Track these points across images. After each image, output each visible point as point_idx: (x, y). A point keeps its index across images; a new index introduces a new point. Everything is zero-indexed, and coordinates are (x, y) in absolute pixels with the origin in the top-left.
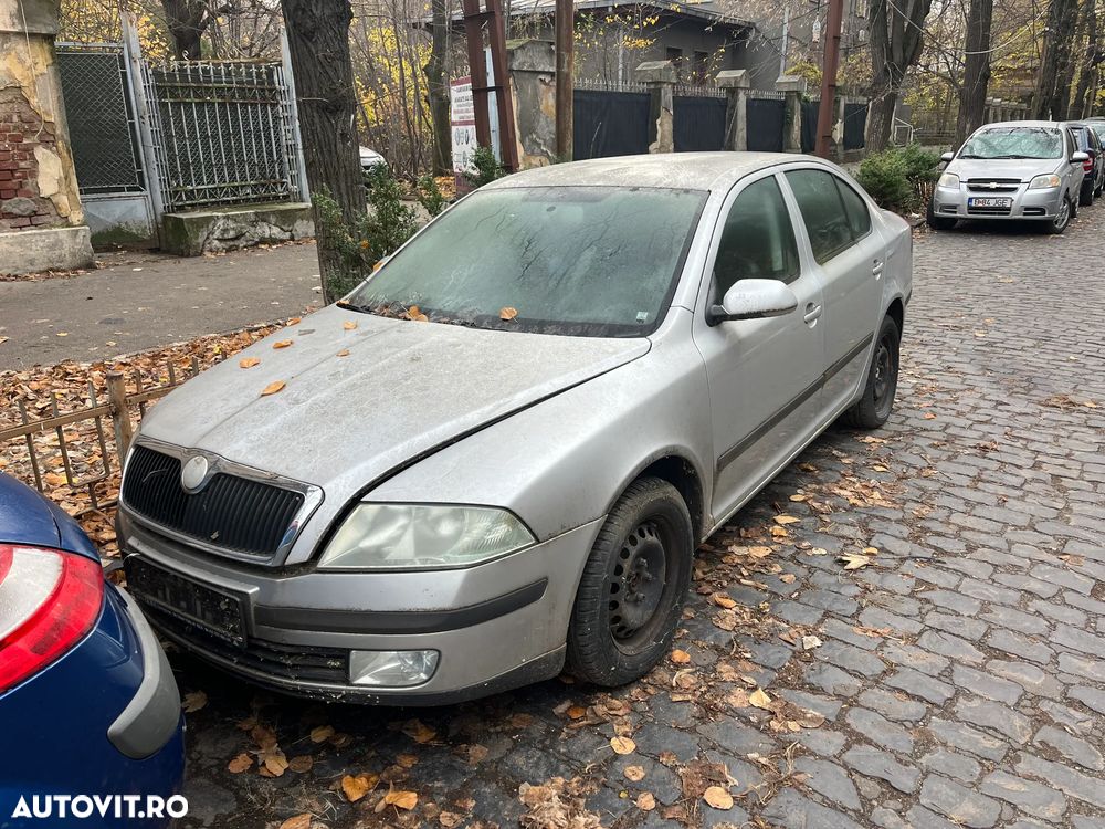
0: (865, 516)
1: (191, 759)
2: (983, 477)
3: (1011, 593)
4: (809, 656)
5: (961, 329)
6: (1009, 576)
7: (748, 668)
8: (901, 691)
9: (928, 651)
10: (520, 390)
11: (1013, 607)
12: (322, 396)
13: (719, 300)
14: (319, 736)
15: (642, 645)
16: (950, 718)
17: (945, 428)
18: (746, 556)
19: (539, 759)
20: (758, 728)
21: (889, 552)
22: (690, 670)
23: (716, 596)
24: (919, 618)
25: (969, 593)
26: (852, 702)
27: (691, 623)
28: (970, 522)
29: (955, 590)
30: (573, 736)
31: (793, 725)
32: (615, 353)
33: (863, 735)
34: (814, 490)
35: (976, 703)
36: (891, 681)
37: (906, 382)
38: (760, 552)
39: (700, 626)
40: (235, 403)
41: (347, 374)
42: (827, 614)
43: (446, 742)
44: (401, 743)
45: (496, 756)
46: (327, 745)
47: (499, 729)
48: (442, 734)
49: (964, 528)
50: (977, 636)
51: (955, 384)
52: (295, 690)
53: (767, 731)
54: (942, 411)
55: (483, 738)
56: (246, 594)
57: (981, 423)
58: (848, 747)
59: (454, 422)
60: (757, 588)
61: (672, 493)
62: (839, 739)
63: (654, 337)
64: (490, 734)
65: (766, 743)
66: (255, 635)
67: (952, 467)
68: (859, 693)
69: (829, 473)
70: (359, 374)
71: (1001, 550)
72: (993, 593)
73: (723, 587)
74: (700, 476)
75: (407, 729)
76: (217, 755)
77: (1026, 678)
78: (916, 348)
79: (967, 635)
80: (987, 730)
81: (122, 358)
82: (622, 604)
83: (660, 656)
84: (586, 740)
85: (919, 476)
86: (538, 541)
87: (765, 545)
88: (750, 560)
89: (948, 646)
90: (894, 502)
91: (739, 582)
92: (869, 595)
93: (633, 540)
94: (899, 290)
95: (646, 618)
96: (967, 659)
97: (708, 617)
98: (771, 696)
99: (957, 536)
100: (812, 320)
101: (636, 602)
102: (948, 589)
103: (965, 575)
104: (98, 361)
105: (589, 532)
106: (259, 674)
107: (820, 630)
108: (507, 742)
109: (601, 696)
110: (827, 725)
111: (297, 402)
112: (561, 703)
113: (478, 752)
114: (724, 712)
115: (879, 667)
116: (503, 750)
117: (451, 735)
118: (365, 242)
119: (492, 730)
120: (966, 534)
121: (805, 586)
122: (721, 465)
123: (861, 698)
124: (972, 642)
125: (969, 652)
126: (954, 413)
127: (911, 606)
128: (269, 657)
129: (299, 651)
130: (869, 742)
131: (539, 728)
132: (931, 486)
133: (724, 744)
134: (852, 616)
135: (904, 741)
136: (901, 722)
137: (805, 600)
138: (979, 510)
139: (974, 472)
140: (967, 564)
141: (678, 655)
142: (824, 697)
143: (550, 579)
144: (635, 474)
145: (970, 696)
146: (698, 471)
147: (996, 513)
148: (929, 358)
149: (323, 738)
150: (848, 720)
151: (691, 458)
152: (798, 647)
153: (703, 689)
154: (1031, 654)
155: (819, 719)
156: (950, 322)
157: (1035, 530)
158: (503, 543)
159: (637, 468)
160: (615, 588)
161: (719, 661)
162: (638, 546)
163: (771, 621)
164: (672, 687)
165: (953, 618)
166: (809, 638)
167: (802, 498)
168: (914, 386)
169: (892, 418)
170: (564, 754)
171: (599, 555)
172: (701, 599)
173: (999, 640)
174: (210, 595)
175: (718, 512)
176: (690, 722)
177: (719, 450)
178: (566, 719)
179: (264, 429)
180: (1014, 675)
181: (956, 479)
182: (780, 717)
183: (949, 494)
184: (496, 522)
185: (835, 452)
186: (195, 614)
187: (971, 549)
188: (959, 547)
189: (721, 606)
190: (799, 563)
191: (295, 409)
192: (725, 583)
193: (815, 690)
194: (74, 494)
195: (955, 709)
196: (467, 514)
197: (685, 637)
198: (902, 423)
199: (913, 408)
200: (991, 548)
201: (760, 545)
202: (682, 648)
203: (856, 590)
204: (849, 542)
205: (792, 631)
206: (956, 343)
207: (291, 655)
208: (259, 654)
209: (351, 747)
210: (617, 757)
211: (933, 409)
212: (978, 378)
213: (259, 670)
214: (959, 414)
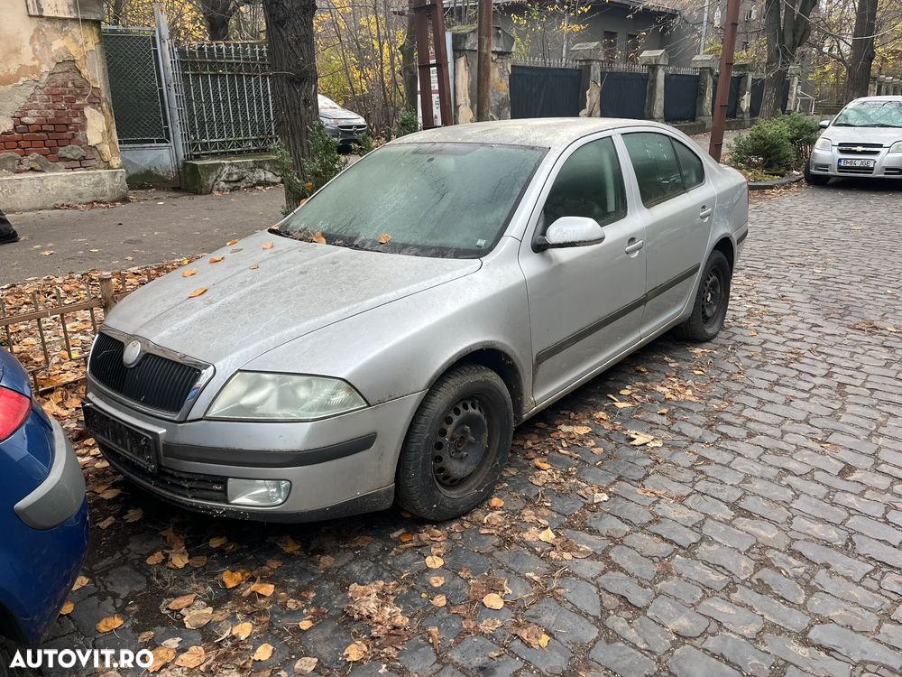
0: (674, 408)
1: (122, 553)
2: (780, 382)
3: (771, 470)
4: (594, 508)
5: (805, 265)
6: (774, 457)
7: (546, 514)
8: (658, 535)
9: (690, 509)
10: (371, 298)
11: (769, 480)
13: (544, 233)
14: (215, 543)
15: (465, 492)
16: (691, 557)
17: (763, 343)
18: (570, 433)
19: (371, 568)
20: (539, 556)
21: (684, 435)
22: (500, 512)
23: (537, 462)
24: (691, 485)
25: (737, 468)
26: (616, 541)
27: (513, 479)
28: (759, 416)
29: (727, 466)
30: (400, 554)
31: (567, 556)
32: (452, 270)
33: (618, 565)
34: (641, 387)
35: (716, 547)
36: (653, 528)
37: (738, 304)
38: (582, 430)
39: (518, 482)
40: (171, 302)
41: (251, 283)
42: (620, 478)
43: (307, 553)
44: (273, 551)
45: (340, 564)
46: (220, 550)
47: (347, 546)
48: (305, 548)
49: (750, 420)
50: (732, 500)
51: (781, 307)
52: (191, 506)
53: (546, 558)
54: (765, 331)
55: (334, 552)
56: (156, 434)
57: (794, 340)
58: (604, 572)
60: (571, 457)
61: (494, 378)
62: (599, 566)
63: (486, 259)
64: (339, 549)
65: (543, 567)
66: (164, 465)
67: (758, 374)
68: (626, 535)
69: (656, 374)
70: (259, 283)
71: (775, 437)
72: (757, 469)
73: (545, 455)
74: (519, 366)
75: (281, 542)
76: (141, 552)
77: (762, 533)
78: (761, 280)
79: (724, 499)
80: (717, 567)
81: (135, 269)
82: (446, 456)
83: (481, 501)
84: (409, 557)
85: (728, 379)
86: (369, 406)
87: (588, 425)
88: (572, 436)
89: (707, 505)
90: (701, 398)
91: (558, 451)
92: (657, 466)
93: (457, 412)
94: (730, 232)
95: (469, 471)
96: (720, 515)
97: (526, 475)
98: (558, 535)
99: (743, 426)
100: (633, 251)
101: (461, 459)
102: (722, 465)
103: (739, 455)
104: (117, 271)
105: (412, 402)
106: (167, 493)
107: (611, 490)
108: (350, 555)
109: (427, 526)
110: (593, 556)
111: (211, 302)
112: (398, 530)
113: (327, 561)
114: (518, 544)
115: (646, 517)
116: (346, 560)
117: (312, 548)
118: (310, 184)
119: (341, 546)
120: (751, 425)
121: (609, 456)
122: (540, 359)
123: (626, 540)
124: (727, 504)
125: (722, 510)
126: (774, 332)
127: (688, 476)
128: (175, 482)
129: (192, 477)
130: (621, 570)
131: (376, 547)
132: (735, 387)
133: (511, 565)
134: (639, 481)
135: (650, 570)
136: (651, 558)
137: (606, 467)
138: (767, 407)
139: (774, 377)
140: (742, 447)
141: (495, 501)
142: (597, 537)
143: (378, 435)
144: (454, 360)
145: (711, 542)
146: (515, 361)
147: (782, 410)
148: (769, 288)
149: (218, 545)
150: (611, 554)
151: (508, 351)
152: (589, 501)
153: (506, 527)
154: (774, 515)
155: (588, 552)
156: (797, 260)
157: (809, 424)
158: (343, 404)
159: (455, 355)
160: (439, 446)
161: (525, 507)
162: (461, 416)
163: (574, 481)
164: (484, 524)
165: (718, 486)
166: (600, 495)
167: (629, 393)
168: (749, 310)
169: (722, 334)
170: (389, 566)
171: (423, 420)
172: (525, 462)
173: (750, 504)
174: (134, 434)
175: (540, 396)
176: (489, 549)
177: (538, 347)
178: (398, 542)
179: (183, 322)
180: (753, 529)
181: (758, 383)
182: (559, 548)
183: (748, 394)
184: (338, 388)
185: (666, 358)
186: (127, 449)
187: (751, 435)
188: (743, 433)
189: (538, 468)
190: (611, 440)
191: (209, 308)
192: (547, 452)
193: (592, 532)
194: (78, 367)
195: (696, 551)
197: (505, 489)
198: (728, 339)
199: (742, 327)
200: (767, 435)
201: (584, 425)
202: (500, 497)
203: (648, 462)
204: (656, 426)
205: (588, 489)
206: (796, 277)
207: (189, 480)
208: (167, 479)
209: (238, 552)
210: (428, 569)
211: (758, 328)
212: (804, 305)
213: (167, 490)
214: (778, 333)
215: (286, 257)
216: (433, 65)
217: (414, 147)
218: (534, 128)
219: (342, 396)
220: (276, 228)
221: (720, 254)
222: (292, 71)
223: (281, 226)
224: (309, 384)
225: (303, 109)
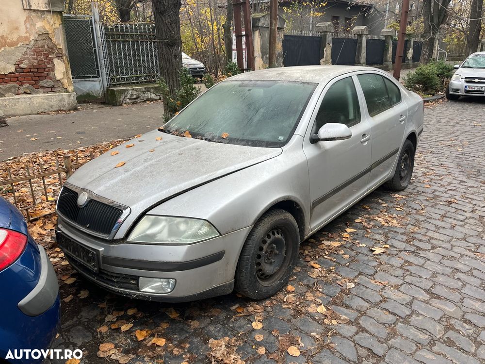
0: (387, 230)
1: (77, 318)
2: (447, 215)
3: (448, 269)
4: (348, 292)
5: (452, 146)
6: (449, 261)
7: (320, 296)
8: (386, 310)
9: (403, 293)
10: (220, 169)
11: (447, 275)
12: (138, 168)
13: (317, 133)
14: (131, 312)
15: (273, 282)
16: (407, 324)
17: (434, 192)
18: (329, 246)
19: (220, 328)
20: (318, 322)
21: (395, 247)
22: (293, 294)
23: (312, 263)
24: (402, 278)
25: (428, 268)
26: (363, 313)
27: (299, 274)
28: (436, 235)
29: (422, 266)
30: (237, 320)
31: (334, 322)
32: (266, 154)
33: (365, 328)
34: (367, 218)
35: (421, 318)
36: (383, 305)
37: (418, 169)
38: (336, 244)
39: (302, 276)
40: (105, 170)
41: (151, 159)
42: (360, 274)
43: (183, 319)
44: (164, 317)
45: (202, 326)
46: (134, 316)
47: (206, 314)
48: (182, 315)
49: (432, 238)
50: (428, 288)
51: (441, 171)
52: (118, 292)
53: (322, 324)
54: (435, 185)
55: (198, 318)
56: (99, 251)
57: (451, 190)
58: (357, 333)
59: (190, 182)
60: (331, 260)
61: (289, 217)
62: (354, 329)
63: (285, 148)
64: (202, 316)
65: (320, 329)
66: (102, 268)
67: (433, 210)
68: (367, 309)
69: (375, 210)
70: (156, 160)
71: (447, 249)
72: (439, 268)
73: (316, 259)
74: (303, 210)
75: (168, 312)
76: (88, 317)
77: (447, 308)
78: (428, 154)
79: (422, 286)
80: (423, 330)
81: (81, 149)
82: (263, 263)
83: (281, 288)
84: (242, 322)
85: (416, 213)
86: (221, 235)
87: (339, 241)
88: (331, 248)
89: (414, 291)
90: (402, 225)
91: (323, 257)
92: (381, 267)
93: (269, 237)
94: (414, 129)
95: (275, 271)
96: (421, 297)
97: (306, 271)
98: (328, 309)
99: (428, 242)
100: (365, 141)
101: (271, 263)
102: (418, 266)
103: (428, 260)
104: (72, 149)
105: (245, 232)
106: (104, 284)
107: (356, 281)
108: (208, 321)
109: (252, 303)
110: (350, 323)
111: (128, 171)
112: (234, 305)
113: (195, 324)
114: (305, 314)
115: (378, 298)
116: (206, 324)
117: (185, 316)
118: (179, 102)
119: (203, 315)
120: (433, 241)
121: (353, 260)
122: (315, 205)
123: (368, 312)
124: (425, 290)
125: (422, 294)
126: (439, 185)
127: (400, 272)
128: (108, 277)
129: (119, 276)
130: (367, 332)
131: (223, 315)
132: (421, 218)
133: (302, 328)
134: (372, 275)
135: (384, 332)
136: (384, 324)
137: (352, 267)
138: (441, 230)
139: (442, 213)
140: (430, 255)
141: (290, 288)
142: (351, 310)
143: (226, 252)
144: (268, 208)
145: (418, 314)
146: (302, 207)
147: (449, 232)
148: (433, 160)
149: (132, 313)
150: (360, 322)
151: (298, 201)
152: (344, 288)
153: (297, 303)
154: (451, 297)
155: (346, 320)
156: (447, 143)
157: (466, 241)
158: (206, 234)
159: (269, 204)
160: (259, 257)
161: (307, 291)
162: (271, 239)
163: (334, 275)
164: (284, 302)
165: (418, 279)
166: (350, 284)
167: (360, 221)
168: (423, 172)
169: (410, 186)
170: (231, 327)
171: (250, 242)
172: (305, 263)
173: (437, 290)
174: (85, 250)
175: (313, 226)
176: (289, 317)
177: (314, 198)
178: (235, 312)
179: (112, 182)
180: (442, 306)
181: (434, 216)
182: (329, 317)
183: (429, 223)
184: (202, 225)
185: (380, 201)
186: (81, 258)
187: (433, 248)
188: (429, 246)
189: (313, 267)
190: (352, 250)
191: (127, 174)
192: (317, 257)
193: (348, 307)
194: (51, 205)
195: (410, 320)
196: (190, 222)
197: (295, 280)
198: (414, 189)
199: (421, 182)
200: (443, 248)
201: (336, 241)
202: (292, 285)
203: (376, 264)
204: (377, 242)
205: (343, 280)
206: (448, 153)
207: (116, 277)
208: (104, 276)
209: (143, 318)
210: (254, 330)
211: (430, 183)
212: (454, 170)
213: (104, 282)
214: (442, 186)
215: (169, 145)
216: (244, 36)
217: (239, 83)
218: (308, 72)
219: (205, 229)
220: (163, 128)
221: (409, 142)
222: (168, 39)
223: (165, 127)
224: (187, 223)
225: (174, 60)
